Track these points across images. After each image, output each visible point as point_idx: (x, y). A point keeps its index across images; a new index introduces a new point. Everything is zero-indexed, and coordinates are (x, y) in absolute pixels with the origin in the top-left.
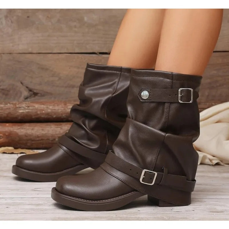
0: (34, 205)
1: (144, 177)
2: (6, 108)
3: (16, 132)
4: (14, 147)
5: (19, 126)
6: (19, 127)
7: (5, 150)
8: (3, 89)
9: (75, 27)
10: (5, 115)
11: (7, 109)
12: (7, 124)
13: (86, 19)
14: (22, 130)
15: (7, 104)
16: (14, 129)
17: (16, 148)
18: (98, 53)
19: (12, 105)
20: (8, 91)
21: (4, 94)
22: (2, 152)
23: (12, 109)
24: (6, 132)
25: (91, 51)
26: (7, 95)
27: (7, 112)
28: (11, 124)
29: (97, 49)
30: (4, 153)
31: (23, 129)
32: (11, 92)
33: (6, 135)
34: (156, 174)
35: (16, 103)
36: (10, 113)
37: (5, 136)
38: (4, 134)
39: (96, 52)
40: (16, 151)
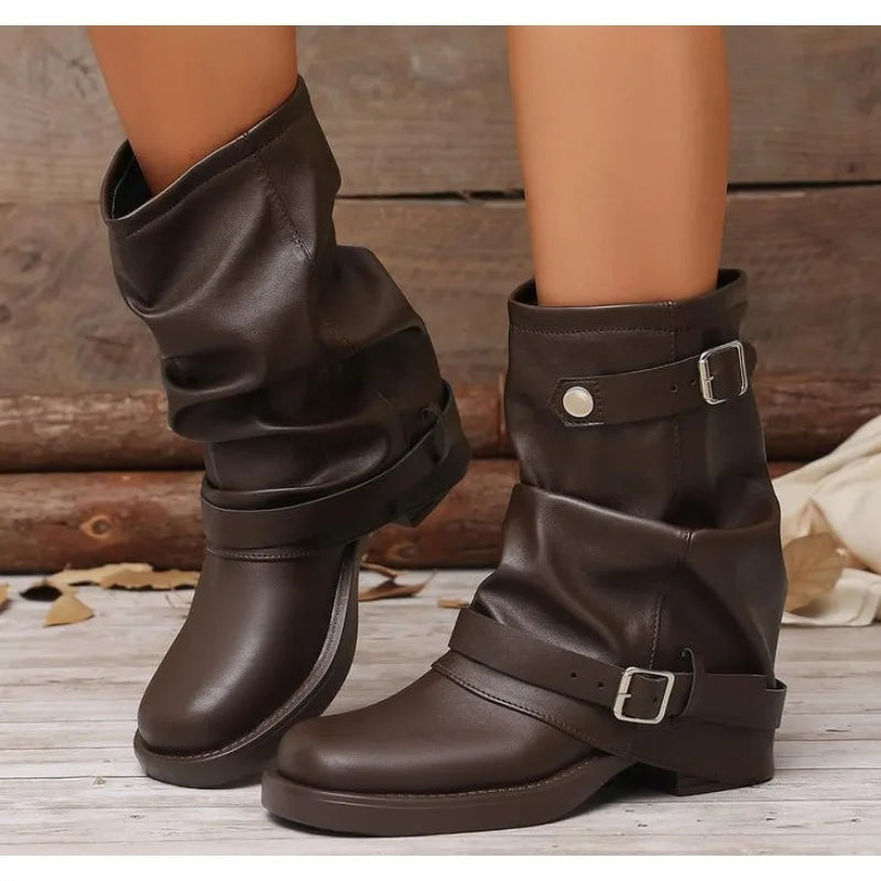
0: (236, 806)
1: (629, 696)
2: (117, 414)
3: (157, 505)
4: (151, 564)
5: (168, 482)
6: (169, 488)
7: (119, 575)
8: (104, 341)
9: (377, 94)
10: (116, 443)
11: (123, 418)
12: (126, 477)
13: (416, 63)
14: (182, 498)
15: (120, 400)
16: (152, 496)
17: (158, 568)
18: (467, 196)
19: (140, 405)
20: (128, 346)
21: (108, 357)
22: (110, 584)
23: (139, 420)
24: (121, 505)
25: (441, 189)
26: (120, 361)
27: (123, 430)
28: (138, 476)
29: (461, 180)
30: (115, 587)
31: (184, 493)
32: (136, 350)
33: (123, 520)
34: (671, 677)
35: (156, 396)
36: (133, 434)
37: (117, 521)
38: (115, 515)
39: (459, 190)
40: (161, 580)
